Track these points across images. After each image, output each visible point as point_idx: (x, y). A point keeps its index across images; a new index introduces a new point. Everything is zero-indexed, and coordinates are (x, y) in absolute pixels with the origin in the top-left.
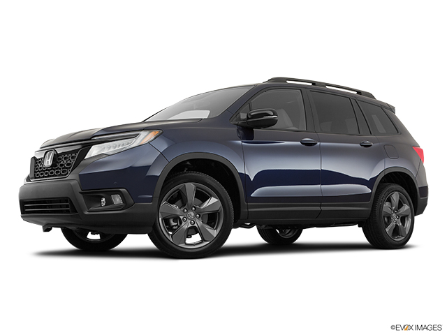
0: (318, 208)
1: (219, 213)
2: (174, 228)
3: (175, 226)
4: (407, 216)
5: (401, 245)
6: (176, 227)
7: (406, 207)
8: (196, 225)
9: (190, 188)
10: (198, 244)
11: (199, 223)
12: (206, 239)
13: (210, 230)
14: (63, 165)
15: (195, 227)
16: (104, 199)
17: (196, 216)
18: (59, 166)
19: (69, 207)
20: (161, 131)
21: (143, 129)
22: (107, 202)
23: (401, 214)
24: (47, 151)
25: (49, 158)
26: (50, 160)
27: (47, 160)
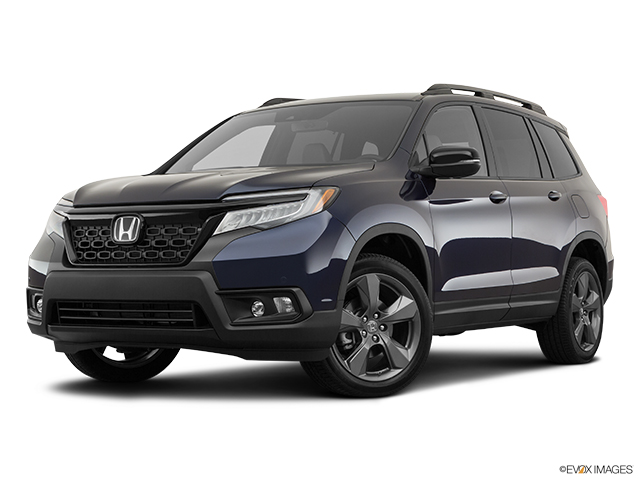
0: (505, 306)
1: (413, 323)
2: (347, 347)
3: (349, 344)
4: (595, 310)
5: (589, 358)
6: (351, 346)
7: (595, 296)
8: (381, 342)
9: (373, 281)
10: (384, 373)
11: (385, 340)
12: (397, 365)
13: (402, 350)
14: (165, 243)
15: (380, 345)
16: (261, 304)
17: (380, 328)
18: (153, 243)
19: (194, 316)
20: (338, 189)
21: (312, 186)
22: (269, 309)
23: (589, 308)
24: (119, 215)
25: (126, 228)
26: (130, 233)
27: (122, 232)
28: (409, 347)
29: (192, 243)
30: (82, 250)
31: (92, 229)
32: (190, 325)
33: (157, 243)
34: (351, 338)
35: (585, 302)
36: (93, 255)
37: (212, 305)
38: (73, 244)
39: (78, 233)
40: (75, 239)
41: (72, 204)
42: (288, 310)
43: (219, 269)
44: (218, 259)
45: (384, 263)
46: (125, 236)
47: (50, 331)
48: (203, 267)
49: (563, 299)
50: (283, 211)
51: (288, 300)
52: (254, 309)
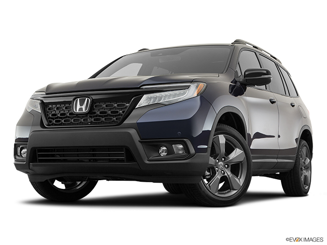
0: (275, 160)
1: (242, 165)
2: (207, 177)
3: (209, 175)
4: (308, 168)
5: (306, 194)
6: (209, 177)
7: (308, 160)
8: (226, 174)
9: (222, 139)
10: (228, 192)
11: (228, 173)
12: (235, 188)
13: (237, 180)
14: (106, 112)
15: (226, 176)
16: (165, 148)
17: (225, 166)
18: (98, 113)
19: (125, 156)
20: (205, 84)
21: (192, 81)
22: (170, 151)
23: (306, 166)
24: (77, 97)
25: (81, 104)
26: (84, 107)
27: (78, 107)
28: (240, 177)
29: (123, 112)
30: (52, 118)
31: (58, 106)
32: (122, 161)
33: (101, 113)
34: (209, 172)
35: (304, 163)
36: (59, 121)
37: (137, 148)
38: (46, 115)
39: (49, 109)
40: (48, 112)
41: (45, 93)
42: (181, 152)
43: (140, 127)
44: (139, 121)
45: (228, 129)
46: (81, 109)
47: (31, 167)
48: (131, 126)
49: (297, 160)
50: (175, 96)
51: (181, 146)
52: (160, 151)
